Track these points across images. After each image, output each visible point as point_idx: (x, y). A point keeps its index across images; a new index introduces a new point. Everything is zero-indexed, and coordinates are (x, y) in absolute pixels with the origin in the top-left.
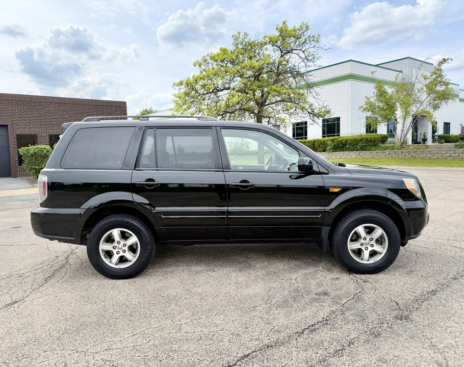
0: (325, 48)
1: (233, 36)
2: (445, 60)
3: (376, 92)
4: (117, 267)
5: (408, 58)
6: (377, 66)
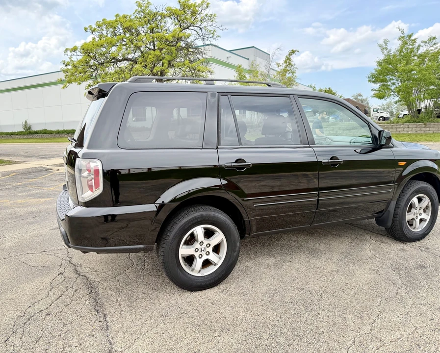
0: (221, 28)
1: (136, 2)
2: (293, 52)
3: (236, 75)
4: (200, 275)
5: (253, 47)
6: (230, 51)
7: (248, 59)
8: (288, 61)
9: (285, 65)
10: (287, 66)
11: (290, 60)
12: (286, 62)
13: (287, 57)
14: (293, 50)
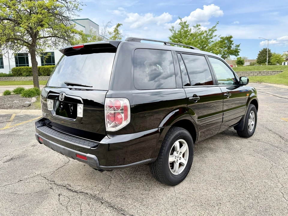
4: (177, 174)
5: (88, 19)
7: (85, 27)
8: (116, 30)
9: (114, 33)
10: (116, 34)
11: (117, 31)
12: (115, 32)
13: (116, 29)
14: (119, 24)
